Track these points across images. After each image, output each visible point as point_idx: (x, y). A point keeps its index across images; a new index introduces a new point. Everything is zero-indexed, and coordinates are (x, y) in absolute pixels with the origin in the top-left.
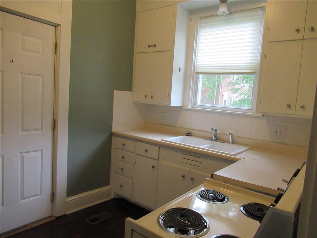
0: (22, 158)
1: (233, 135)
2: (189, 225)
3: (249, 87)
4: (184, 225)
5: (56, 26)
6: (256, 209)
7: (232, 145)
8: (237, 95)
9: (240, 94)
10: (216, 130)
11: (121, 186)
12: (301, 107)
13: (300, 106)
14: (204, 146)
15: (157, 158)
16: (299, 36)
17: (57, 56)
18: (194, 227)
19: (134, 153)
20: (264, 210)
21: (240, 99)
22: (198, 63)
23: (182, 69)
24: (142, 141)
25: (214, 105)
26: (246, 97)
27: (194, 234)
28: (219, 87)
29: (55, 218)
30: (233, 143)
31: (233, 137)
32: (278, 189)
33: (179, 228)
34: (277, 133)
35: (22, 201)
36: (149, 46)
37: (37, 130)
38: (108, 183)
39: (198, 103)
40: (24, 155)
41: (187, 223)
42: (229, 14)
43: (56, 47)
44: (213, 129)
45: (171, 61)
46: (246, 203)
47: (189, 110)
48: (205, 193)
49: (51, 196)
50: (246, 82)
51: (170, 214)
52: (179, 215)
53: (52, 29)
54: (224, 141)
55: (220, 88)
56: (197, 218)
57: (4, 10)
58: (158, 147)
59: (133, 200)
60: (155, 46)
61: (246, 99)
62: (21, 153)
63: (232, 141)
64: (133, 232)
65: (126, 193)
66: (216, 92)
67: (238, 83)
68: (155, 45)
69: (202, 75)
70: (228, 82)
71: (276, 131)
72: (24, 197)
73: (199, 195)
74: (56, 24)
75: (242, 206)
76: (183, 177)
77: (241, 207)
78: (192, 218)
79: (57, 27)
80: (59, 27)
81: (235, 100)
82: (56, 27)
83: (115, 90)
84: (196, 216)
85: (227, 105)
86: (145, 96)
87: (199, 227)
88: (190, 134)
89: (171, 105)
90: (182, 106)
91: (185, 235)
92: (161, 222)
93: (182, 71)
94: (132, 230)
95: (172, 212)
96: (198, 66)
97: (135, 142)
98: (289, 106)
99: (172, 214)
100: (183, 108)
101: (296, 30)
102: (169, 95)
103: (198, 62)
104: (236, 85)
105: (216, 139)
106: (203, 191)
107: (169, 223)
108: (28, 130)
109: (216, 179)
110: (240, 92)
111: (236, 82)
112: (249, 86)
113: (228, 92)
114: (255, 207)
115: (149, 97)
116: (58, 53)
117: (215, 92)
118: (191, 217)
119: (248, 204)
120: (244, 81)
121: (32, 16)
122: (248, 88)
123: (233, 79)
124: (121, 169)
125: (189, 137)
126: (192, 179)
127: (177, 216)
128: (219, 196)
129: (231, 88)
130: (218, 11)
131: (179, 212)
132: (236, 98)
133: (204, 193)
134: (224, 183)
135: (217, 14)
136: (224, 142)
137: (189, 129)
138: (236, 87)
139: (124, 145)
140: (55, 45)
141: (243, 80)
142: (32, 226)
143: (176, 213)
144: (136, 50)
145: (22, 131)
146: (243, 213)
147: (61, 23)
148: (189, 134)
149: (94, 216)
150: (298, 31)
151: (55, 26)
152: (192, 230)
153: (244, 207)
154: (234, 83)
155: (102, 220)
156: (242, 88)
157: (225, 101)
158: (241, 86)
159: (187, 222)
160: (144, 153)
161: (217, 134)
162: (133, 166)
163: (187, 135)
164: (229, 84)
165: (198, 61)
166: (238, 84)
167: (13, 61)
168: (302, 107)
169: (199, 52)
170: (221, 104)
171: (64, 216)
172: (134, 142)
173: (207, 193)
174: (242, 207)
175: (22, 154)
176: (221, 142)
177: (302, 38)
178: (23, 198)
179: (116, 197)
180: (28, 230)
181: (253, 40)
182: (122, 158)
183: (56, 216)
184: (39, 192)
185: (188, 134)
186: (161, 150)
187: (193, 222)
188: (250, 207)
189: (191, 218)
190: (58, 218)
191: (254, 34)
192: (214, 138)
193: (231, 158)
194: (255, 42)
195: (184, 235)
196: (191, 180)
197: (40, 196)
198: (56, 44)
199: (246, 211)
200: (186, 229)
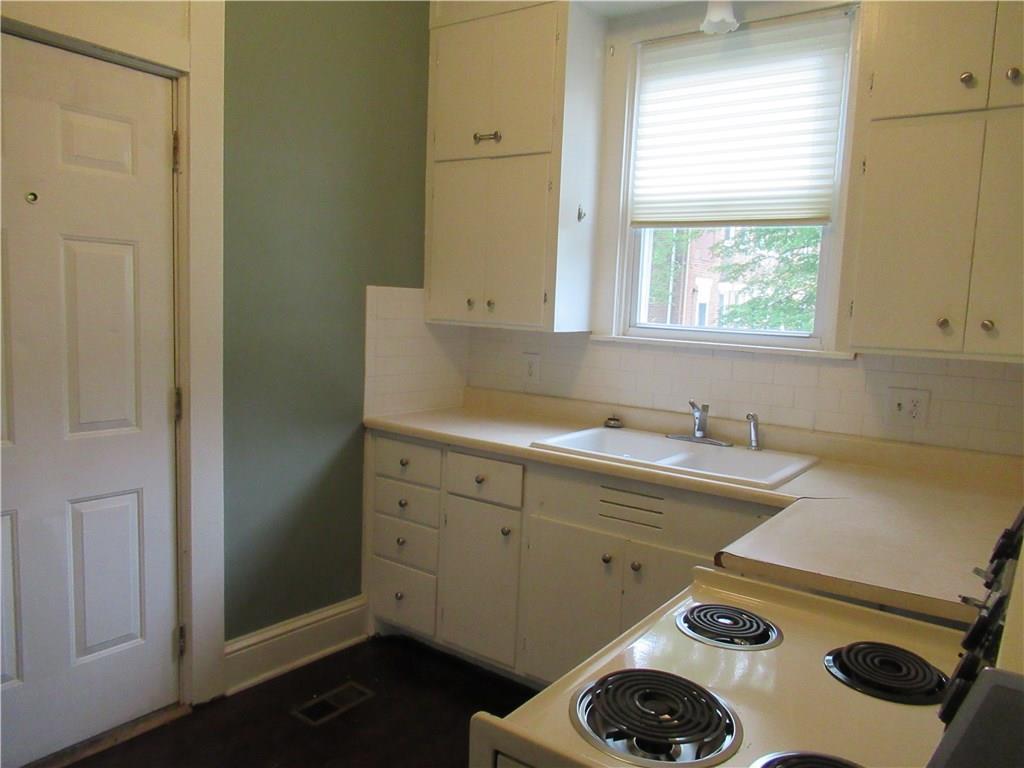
0: (78, 518)
1: (760, 420)
2: (676, 727)
3: (777, 259)
4: (657, 727)
5: (174, 76)
6: (876, 661)
7: (758, 453)
8: (739, 285)
9: (752, 283)
10: (705, 408)
11: (399, 598)
12: (984, 326)
13: (980, 323)
14: (668, 459)
15: (519, 504)
16: (975, 98)
17: (181, 176)
18: (695, 731)
19: (439, 489)
20: (902, 664)
21: (748, 298)
22: (637, 191)
23: (588, 210)
24: (463, 447)
25: (668, 324)
26: (770, 291)
27: (698, 757)
28: (684, 263)
29: (190, 710)
30: (760, 446)
31: (760, 427)
32: (965, 600)
33: (640, 736)
34: (900, 410)
35: (81, 659)
36: (477, 139)
37: (123, 423)
38: (354, 590)
39: (642, 321)
40: (84, 507)
41: (667, 720)
42: (739, 29)
43: (176, 149)
44: (693, 405)
45: (553, 186)
46: (843, 643)
47: (613, 343)
48: (705, 616)
49: (174, 639)
50: (768, 245)
51: (611, 692)
52: (641, 692)
53: (161, 86)
54: (731, 443)
55: (685, 266)
56: (699, 702)
57: (13, 29)
58: (521, 467)
59: (441, 642)
60: (496, 137)
61: (768, 300)
62: (73, 502)
63: (757, 441)
64: (500, 757)
65: (418, 621)
66: (675, 280)
67: (742, 247)
68: (496, 134)
69: (653, 229)
70: (711, 245)
71: (899, 405)
72: (89, 645)
73: (686, 625)
74: (172, 69)
75: (829, 654)
76: (606, 561)
77: (828, 658)
78: (683, 702)
79: (177, 79)
80: (183, 81)
81: (733, 302)
82: (175, 82)
83: (370, 284)
84: (693, 696)
85: (710, 324)
86: (469, 301)
87: (710, 730)
88: (617, 420)
89: (555, 331)
90: (591, 332)
91: (663, 757)
92: (583, 717)
93: (588, 220)
94: (497, 753)
95: (617, 684)
96: (636, 199)
97: (442, 452)
98: (944, 324)
99: (617, 689)
100: (592, 337)
101: (962, 80)
102: (548, 298)
103: (638, 187)
104: (737, 255)
105: (704, 437)
106: (697, 610)
107: (613, 722)
108: (93, 425)
109: (732, 570)
110: (748, 275)
111: (737, 245)
112: (777, 256)
113: (710, 277)
114: (871, 655)
115: (480, 306)
116: (182, 167)
117: (672, 278)
118: (677, 699)
119: (851, 648)
120: (762, 242)
121: (95, 46)
122: (774, 262)
123: (727, 237)
124: (398, 540)
125: (613, 430)
126: (636, 568)
127: (632, 695)
128: (752, 626)
129: (719, 265)
130: (702, 21)
131: (637, 685)
132: (737, 297)
133: (699, 617)
134: (742, 575)
135: (701, 29)
136: (731, 446)
137: (614, 405)
138: (736, 261)
139: (404, 464)
140: (172, 141)
141: (760, 238)
142: (116, 740)
143: (629, 688)
144: (433, 151)
145: (71, 431)
146: (832, 674)
147: (190, 67)
148: (614, 422)
149: (316, 699)
150: (969, 81)
151: (171, 78)
152: (683, 742)
153: (838, 656)
154: (732, 247)
155: (342, 710)
156: (755, 263)
157: (703, 307)
158: (751, 257)
159: (667, 716)
160: (472, 488)
161: (709, 421)
162: (436, 531)
163: (607, 426)
164: (712, 249)
165: (637, 183)
166: (745, 251)
167: (36, 197)
168: (988, 327)
169: (640, 153)
170: (690, 322)
171: (220, 701)
172: (438, 453)
173: (712, 616)
174: (831, 658)
175: (76, 505)
176: (721, 445)
177: (983, 106)
178: (84, 650)
179: (382, 634)
180: (104, 751)
181: (820, 112)
182: (402, 505)
183: (195, 703)
184: (135, 628)
185: (612, 422)
186: (530, 477)
187: (688, 716)
188: (856, 655)
189: (677, 704)
190: (199, 709)
191: (819, 93)
192: (698, 434)
193: (763, 496)
194: (823, 118)
195: (658, 759)
196: (632, 571)
197: (139, 641)
198: (176, 138)
199: (843, 668)
200: (665, 741)
